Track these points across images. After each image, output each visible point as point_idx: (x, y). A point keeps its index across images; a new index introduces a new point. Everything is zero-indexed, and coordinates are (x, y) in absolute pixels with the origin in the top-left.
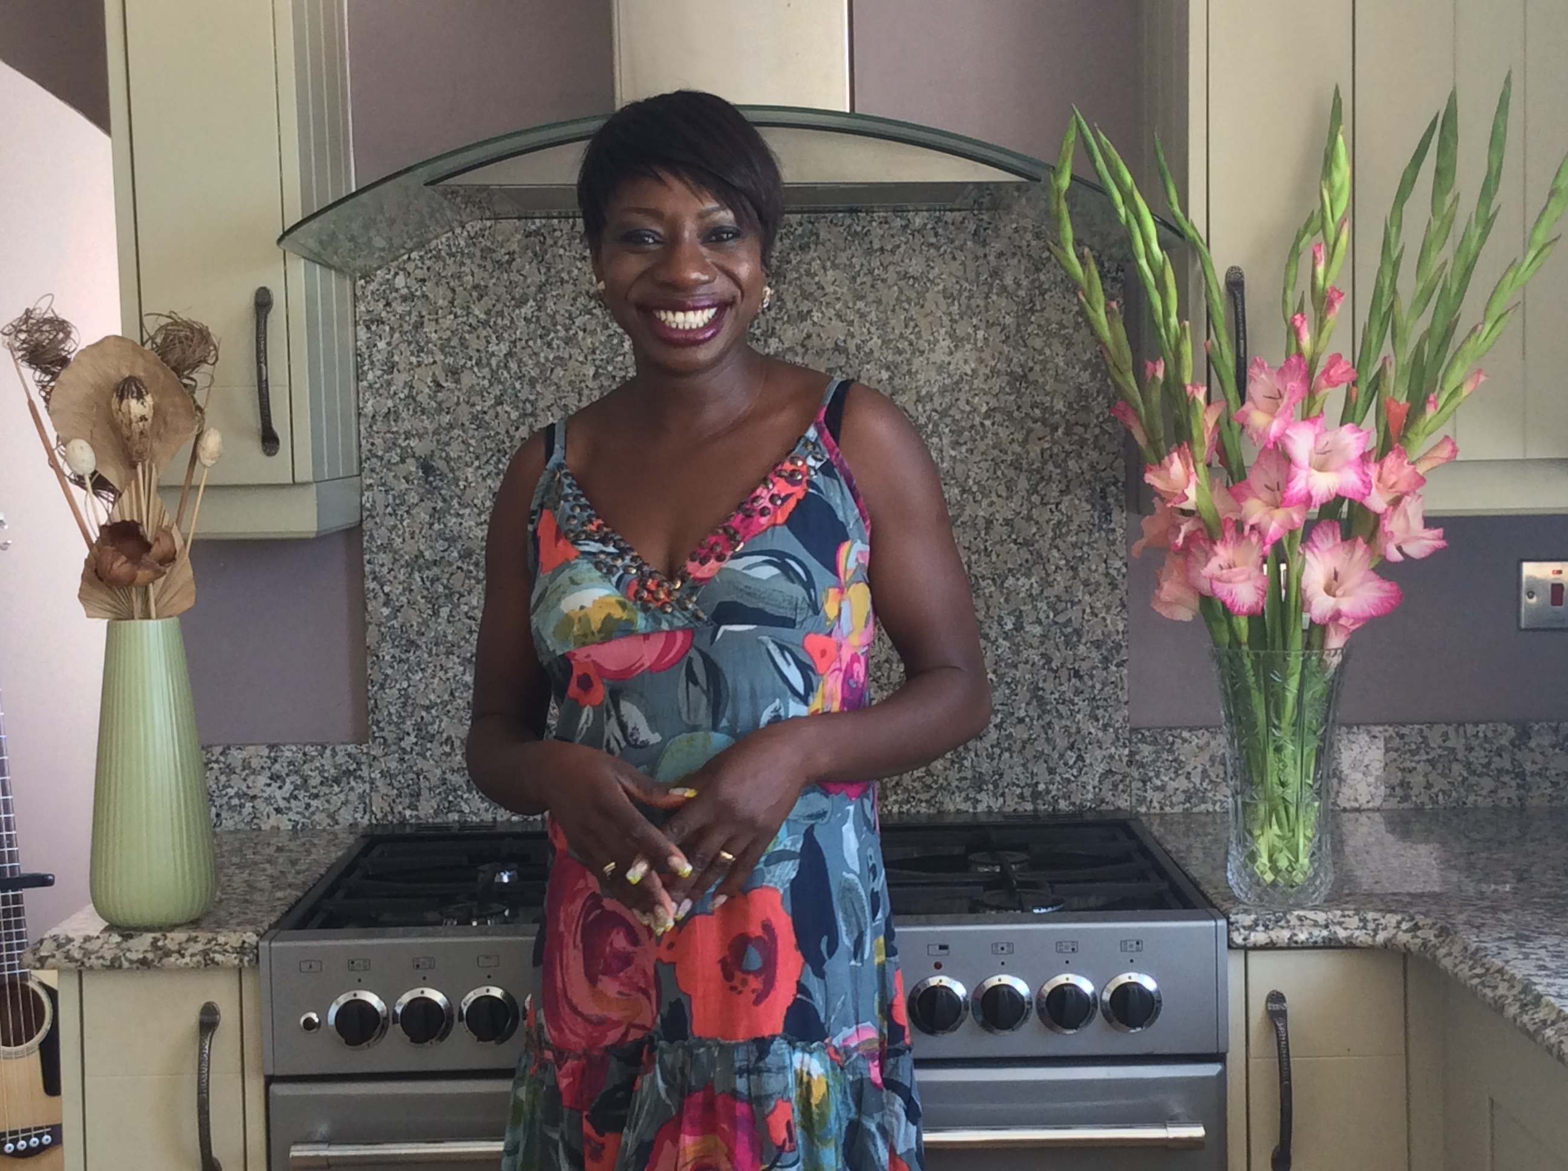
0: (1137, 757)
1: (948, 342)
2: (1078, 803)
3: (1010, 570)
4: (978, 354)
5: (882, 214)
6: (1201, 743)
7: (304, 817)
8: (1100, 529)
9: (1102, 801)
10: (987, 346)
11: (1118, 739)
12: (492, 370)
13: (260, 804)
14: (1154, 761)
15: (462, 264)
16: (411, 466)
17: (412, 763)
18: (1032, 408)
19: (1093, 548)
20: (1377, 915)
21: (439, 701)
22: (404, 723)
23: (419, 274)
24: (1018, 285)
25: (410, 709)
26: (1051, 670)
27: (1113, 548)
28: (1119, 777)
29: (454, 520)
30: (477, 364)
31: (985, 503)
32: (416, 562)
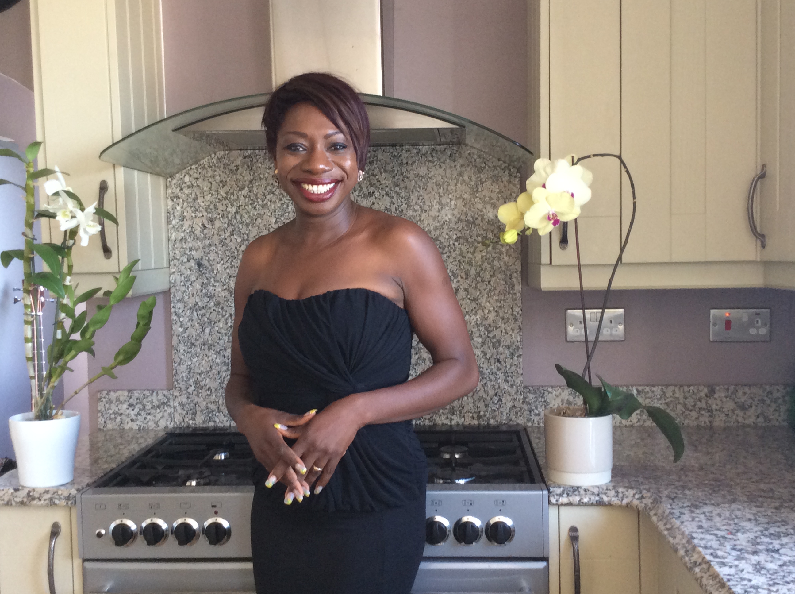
0: (527, 400)
1: (438, 206)
2: (499, 421)
3: (467, 312)
4: (452, 212)
5: (407, 147)
6: (557, 393)
7: (144, 423)
8: (509, 293)
9: (511, 420)
10: (456, 208)
11: (518, 391)
12: (229, 220)
13: (123, 417)
14: (535, 402)
15: (215, 171)
16: (193, 263)
17: (193, 399)
18: (477, 236)
19: (505, 302)
20: (624, 490)
21: (205, 371)
22: (189, 380)
23: (196, 175)
24: (471, 179)
25: (191, 374)
26: (486, 358)
27: (515, 302)
28: (518, 409)
29: (212, 288)
30: (222, 217)
31: (455, 281)
32: (195, 307)
